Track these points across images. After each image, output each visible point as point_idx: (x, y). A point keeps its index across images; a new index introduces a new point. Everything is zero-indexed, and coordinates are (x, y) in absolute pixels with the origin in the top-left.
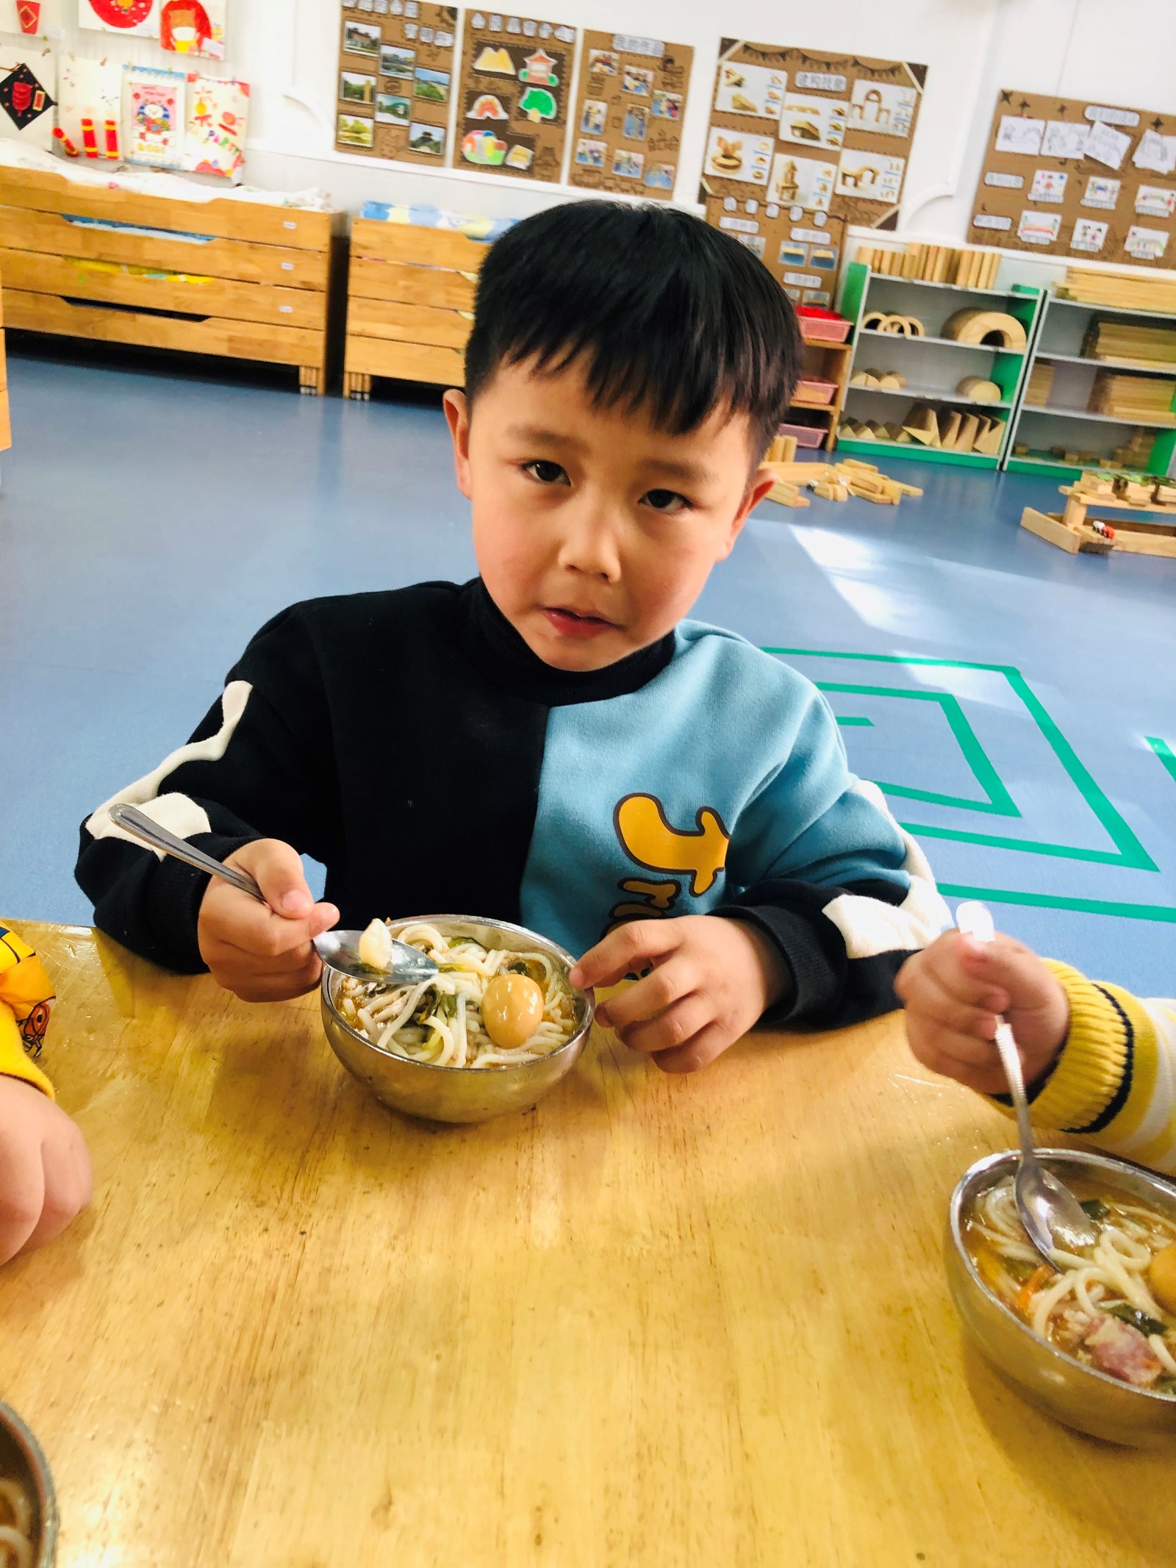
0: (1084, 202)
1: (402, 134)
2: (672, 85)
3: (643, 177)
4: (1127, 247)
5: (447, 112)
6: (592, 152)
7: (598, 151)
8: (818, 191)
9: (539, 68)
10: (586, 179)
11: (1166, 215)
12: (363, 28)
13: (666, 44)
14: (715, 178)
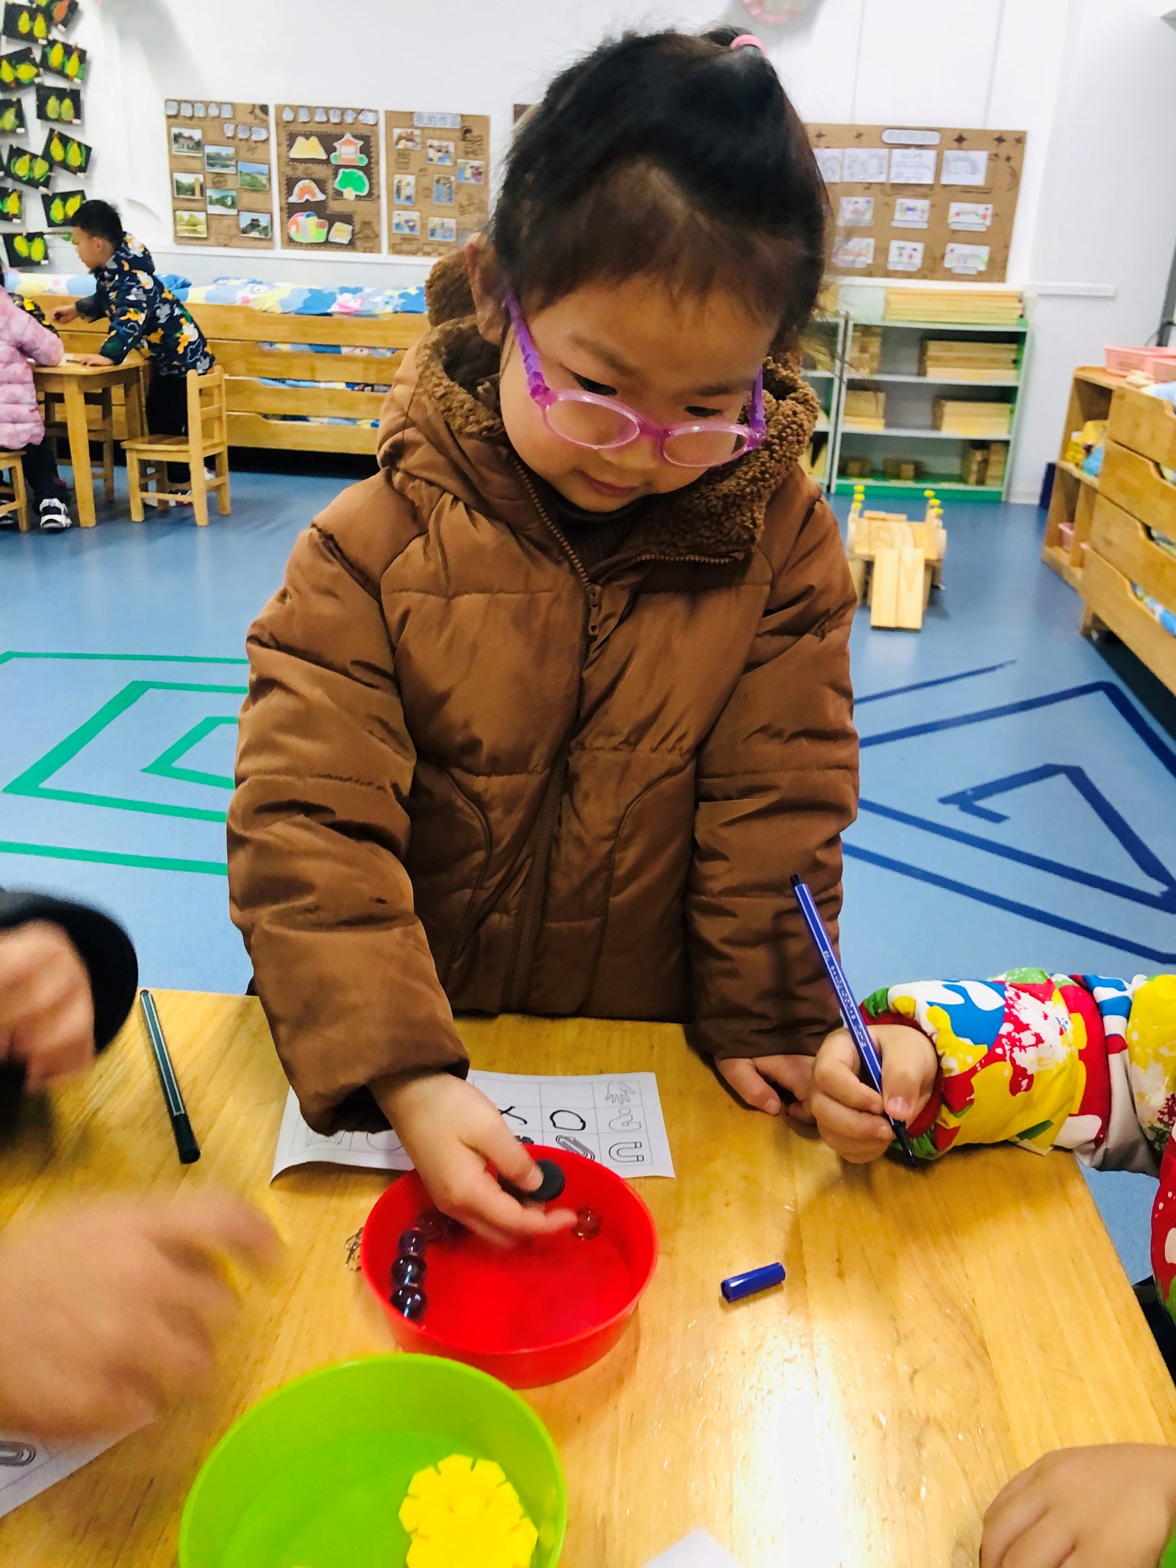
0: (895, 224)
1: (232, 222)
2: (474, 152)
3: (458, 240)
4: (947, 264)
5: (271, 198)
6: (407, 222)
7: (413, 221)
9: (347, 151)
10: (405, 247)
11: (983, 229)
12: (186, 133)
13: (462, 116)
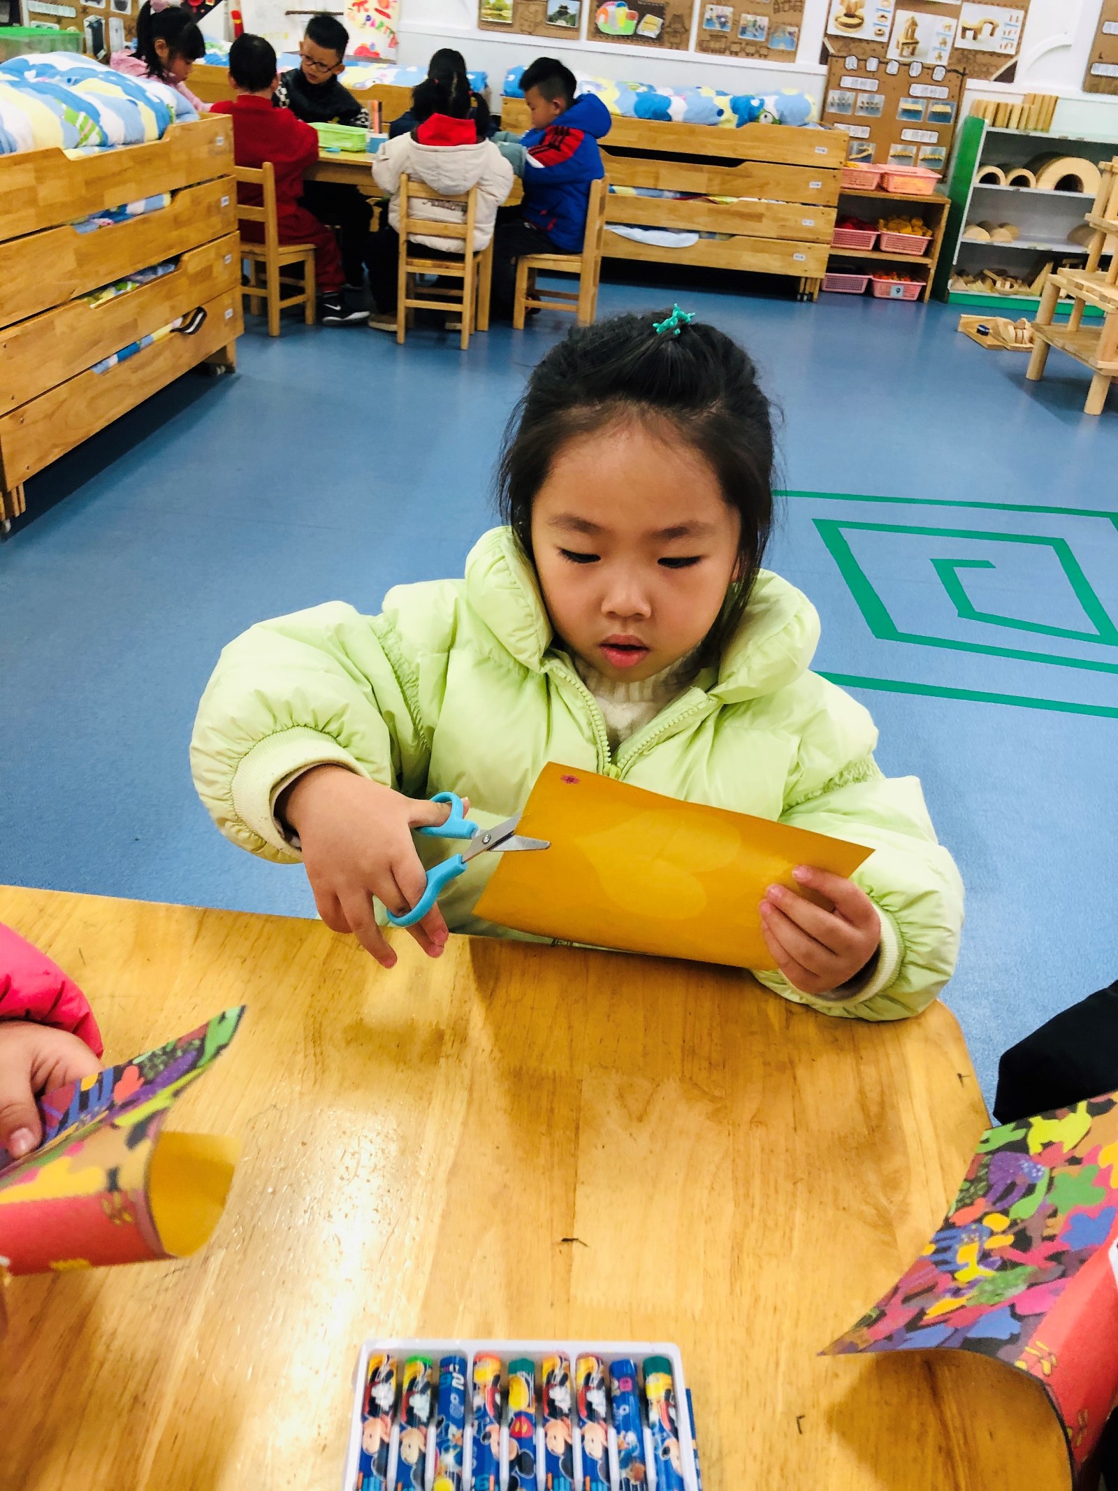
1: (540, 8)
3: (767, 40)
6: (719, 17)
7: (725, 17)
8: (938, 46)
10: (713, 45)
14: (837, 37)
